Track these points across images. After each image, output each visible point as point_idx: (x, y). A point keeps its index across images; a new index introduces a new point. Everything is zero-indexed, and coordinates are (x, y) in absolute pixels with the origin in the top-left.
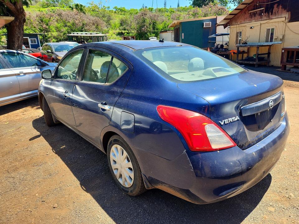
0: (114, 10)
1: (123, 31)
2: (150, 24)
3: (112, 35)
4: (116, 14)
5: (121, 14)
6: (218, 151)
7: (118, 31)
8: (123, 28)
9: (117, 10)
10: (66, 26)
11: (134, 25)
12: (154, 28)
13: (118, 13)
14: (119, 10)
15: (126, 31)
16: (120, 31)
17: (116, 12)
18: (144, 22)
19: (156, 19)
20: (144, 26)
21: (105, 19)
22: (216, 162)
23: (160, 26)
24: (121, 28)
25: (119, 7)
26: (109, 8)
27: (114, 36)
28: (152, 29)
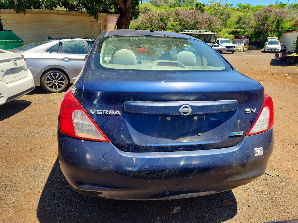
0: (237, 7)
1: (238, 30)
2: (273, 22)
3: (224, 34)
4: (238, 11)
5: (244, 12)
6: (83, 141)
7: (233, 29)
8: (239, 26)
9: (241, 7)
10: (181, 24)
11: (253, 23)
12: (277, 27)
13: (241, 10)
14: (243, 8)
15: (241, 30)
16: (235, 30)
17: (239, 9)
18: (266, 19)
19: (283, 16)
20: (265, 24)
21: (223, 17)
22: (76, 150)
23: (287, 25)
24: (237, 26)
25: (244, 4)
26: (231, 5)
27: (227, 35)
28: (274, 27)
